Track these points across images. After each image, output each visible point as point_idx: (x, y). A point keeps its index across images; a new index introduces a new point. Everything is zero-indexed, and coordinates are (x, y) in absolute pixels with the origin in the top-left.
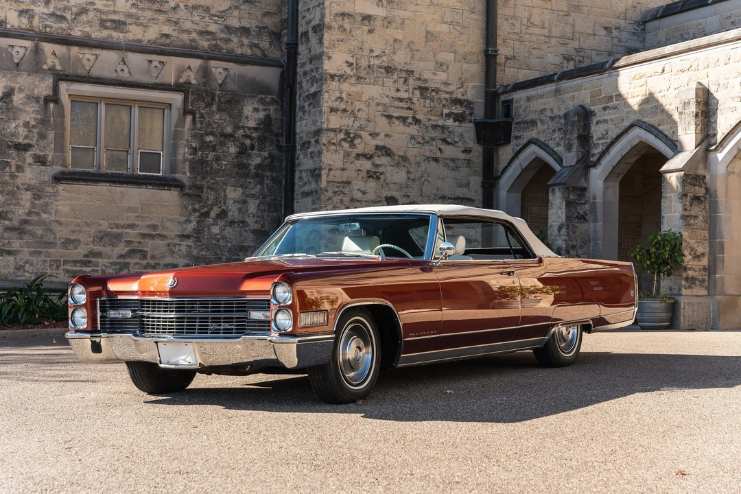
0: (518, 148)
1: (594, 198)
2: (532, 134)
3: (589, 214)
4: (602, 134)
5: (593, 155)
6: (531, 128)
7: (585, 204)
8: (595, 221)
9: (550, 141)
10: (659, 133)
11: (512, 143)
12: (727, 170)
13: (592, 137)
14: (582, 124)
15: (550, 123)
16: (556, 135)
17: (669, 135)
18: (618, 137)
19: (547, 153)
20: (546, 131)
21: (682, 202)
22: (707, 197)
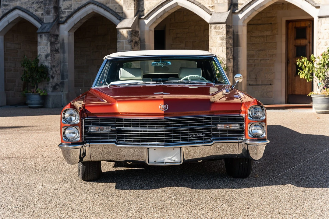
0: (7, 11)
1: (63, 40)
2: (17, 4)
3: (60, 49)
4: (68, 6)
5: (62, 18)
7: (58, 43)
8: (64, 52)
9: (30, 8)
10: (107, 8)
13: (60, 8)
16: (35, 5)
17: (113, 10)
18: (79, 9)
19: (29, 15)
20: (27, 3)
21: (131, 45)
22: (140, 42)
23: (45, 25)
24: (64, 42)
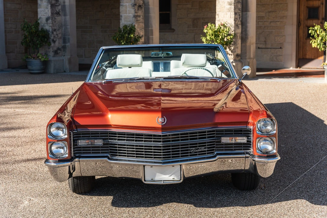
1: (64, 2)
3: (61, 12)
7: (59, 5)
8: (65, 15)
21: (134, 8)
22: (143, 5)
24: (66, 4)
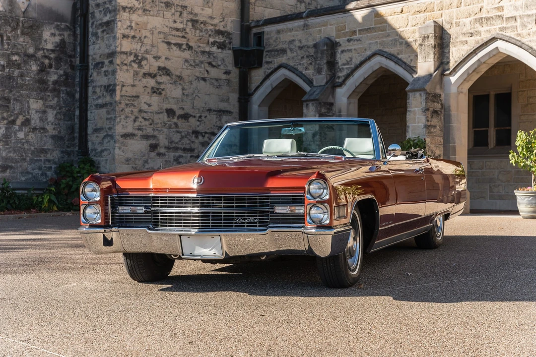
0: (270, 71)
1: (340, 111)
2: (283, 59)
4: (347, 61)
5: (339, 77)
6: (281, 55)
7: (332, 116)
9: (299, 66)
10: (399, 61)
11: (263, 67)
12: (458, 90)
13: (338, 63)
14: (330, 52)
15: (299, 52)
16: (305, 61)
17: (407, 63)
18: (362, 63)
19: (297, 75)
20: (295, 57)
21: (425, 115)
22: (443, 111)
23: (315, 89)
24: (341, 114)
